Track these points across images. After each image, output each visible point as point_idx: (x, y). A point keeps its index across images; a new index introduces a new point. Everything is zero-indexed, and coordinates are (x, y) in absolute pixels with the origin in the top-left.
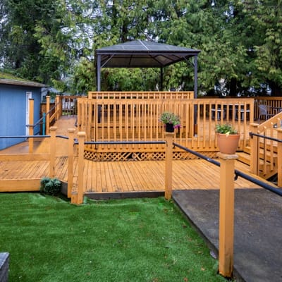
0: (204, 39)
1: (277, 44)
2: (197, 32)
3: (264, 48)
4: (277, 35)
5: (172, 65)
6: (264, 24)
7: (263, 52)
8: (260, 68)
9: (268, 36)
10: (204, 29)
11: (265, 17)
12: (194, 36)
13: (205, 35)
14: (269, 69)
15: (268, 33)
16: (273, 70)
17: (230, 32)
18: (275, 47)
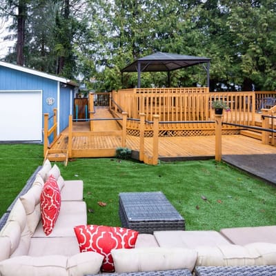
0: (196, 51)
1: (257, 53)
2: (190, 46)
3: (247, 56)
4: (257, 47)
5: (179, 70)
6: (247, 39)
7: (247, 59)
8: (245, 71)
9: (251, 48)
10: (197, 44)
11: (248, 34)
12: (190, 49)
13: (197, 48)
14: (251, 72)
15: (250, 46)
16: (255, 72)
17: (217, 45)
18: (256, 56)
